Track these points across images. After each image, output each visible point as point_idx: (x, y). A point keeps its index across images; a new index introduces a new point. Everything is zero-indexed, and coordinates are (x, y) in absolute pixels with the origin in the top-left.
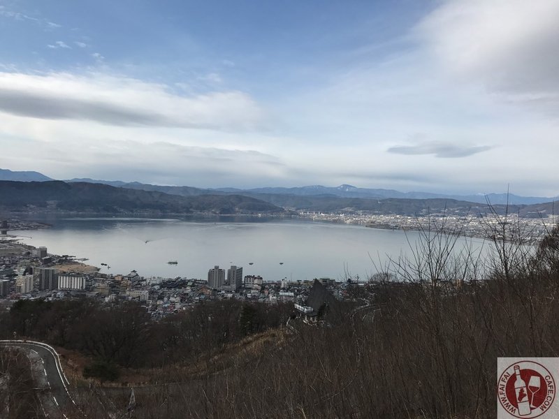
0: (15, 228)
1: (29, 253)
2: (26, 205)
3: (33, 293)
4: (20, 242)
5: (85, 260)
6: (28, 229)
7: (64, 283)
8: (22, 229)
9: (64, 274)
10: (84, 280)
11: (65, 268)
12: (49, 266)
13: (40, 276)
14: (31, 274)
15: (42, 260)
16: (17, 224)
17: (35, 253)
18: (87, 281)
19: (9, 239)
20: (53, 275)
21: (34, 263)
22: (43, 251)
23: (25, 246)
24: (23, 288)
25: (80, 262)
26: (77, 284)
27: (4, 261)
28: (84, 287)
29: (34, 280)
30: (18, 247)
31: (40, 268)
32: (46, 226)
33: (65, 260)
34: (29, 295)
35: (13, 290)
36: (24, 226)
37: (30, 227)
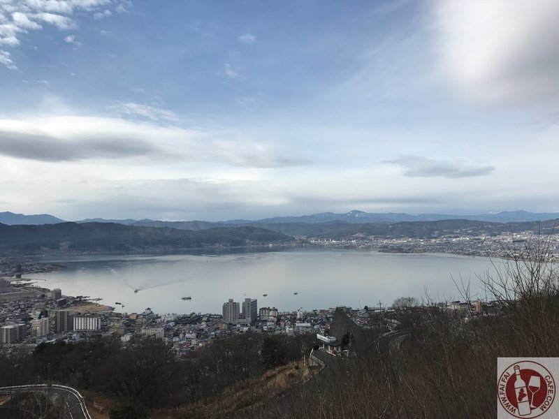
0: (30, 272)
1: (43, 296)
2: (39, 248)
3: (49, 336)
4: (35, 285)
5: (99, 299)
6: (41, 272)
7: (79, 324)
8: (36, 272)
9: (79, 315)
10: (100, 320)
11: (80, 309)
12: (64, 308)
13: (55, 318)
14: (46, 316)
15: (56, 303)
16: (31, 267)
17: (49, 295)
18: (102, 321)
19: (23, 282)
20: (68, 316)
21: (49, 306)
22: (58, 293)
23: (40, 289)
24: (39, 332)
25: (94, 302)
26: (92, 324)
27: (19, 305)
28: (100, 328)
29: (50, 322)
30: (32, 290)
31: (55, 310)
32: (60, 268)
33: (79, 301)
34: (45, 338)
35: (29, 334)
36: (38, 269)
37: (44, 269)
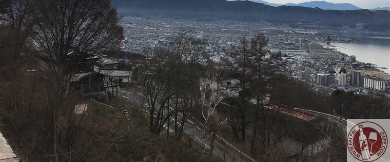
0: (335, 41)
1: (343, 59)
2: (342, 26)
3: (346, 87)
4: (338, 51)
5: (385, 68)
6: (343, 42)
7: (368, 83)
8: (339, 42)
9: (368, 77)
10: (384, 84)
11: (369, 73)
12: (357, 70)
13: (351, 75)
14: (345, 73)
15: (352, 65)
16: (336, 38)
17: (347, 59)
18: (386, 84)
19: (331, 48)
20: (360, 76)
21: (347, 66)
22: (353, 59)
23: (341, 54)
24: (339, 82)
25: (381, 69)
26: (378, 86)
27: (328, 62)
28: (384, 89)
29: (347, 78)
30: (336, 54)
31: (351, 70)
32: (355, 41)
33: (368, 67)
34: (343, 87)
35: (333, 82)
36: (341, 40)
37: (344, 41)
